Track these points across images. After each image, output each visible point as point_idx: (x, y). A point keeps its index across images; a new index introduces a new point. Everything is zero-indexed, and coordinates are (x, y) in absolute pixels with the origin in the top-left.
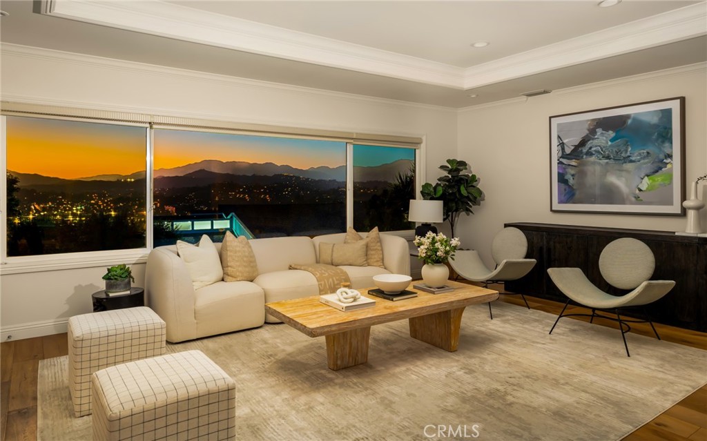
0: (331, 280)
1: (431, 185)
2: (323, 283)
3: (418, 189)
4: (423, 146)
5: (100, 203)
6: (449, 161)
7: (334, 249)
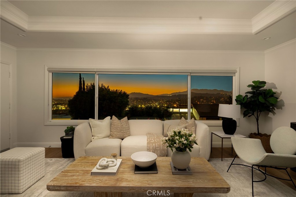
0: (154, 144)
1: (242, 96)
2: (149, 145)
3: (234, 98)
4: (237, 74)
5: (162, 102)
6: (253, 82)
7: (169, 128)
